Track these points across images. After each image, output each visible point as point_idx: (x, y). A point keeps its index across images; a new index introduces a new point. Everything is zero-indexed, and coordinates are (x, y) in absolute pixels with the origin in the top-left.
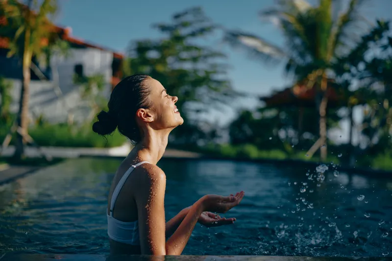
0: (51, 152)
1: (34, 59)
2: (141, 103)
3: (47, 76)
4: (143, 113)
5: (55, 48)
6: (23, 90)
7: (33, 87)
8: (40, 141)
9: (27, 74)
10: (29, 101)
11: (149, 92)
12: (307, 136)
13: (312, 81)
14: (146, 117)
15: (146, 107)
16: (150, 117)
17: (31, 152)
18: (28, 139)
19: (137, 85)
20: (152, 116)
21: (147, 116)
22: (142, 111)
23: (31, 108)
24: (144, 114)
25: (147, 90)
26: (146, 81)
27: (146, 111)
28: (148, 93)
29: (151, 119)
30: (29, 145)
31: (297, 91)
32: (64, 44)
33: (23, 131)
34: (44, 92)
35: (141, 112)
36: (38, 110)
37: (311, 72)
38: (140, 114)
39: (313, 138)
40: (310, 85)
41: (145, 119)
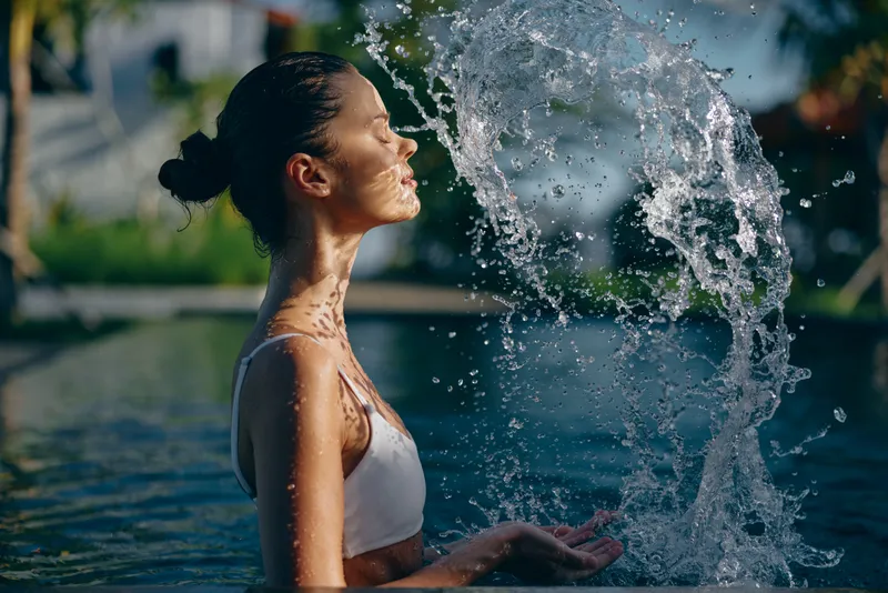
0: (94, 303)
1: (40, 33)
3: (78, 80)
4: (303, 169)
6: (11, 126)
8: (63, 272)
9: (21, 78)
10: (30, 155)
11: (337, 108)
12: (841, 242)
13: (855, 79)
14: (310, 181)
17: (37, 305)
18: (27, 264)
22: (305, 162)
24: (306, 172)
29: (325, 191)
30: (31, 281)
31: (810, 109)
33: (16, 243)
34: (69, 128)
35: (298, 165)
36: (55, 181)
37: (851, 52)
38: (296, 170)
39: (857, 249)
40: (849, 88)
41: (307, 185)
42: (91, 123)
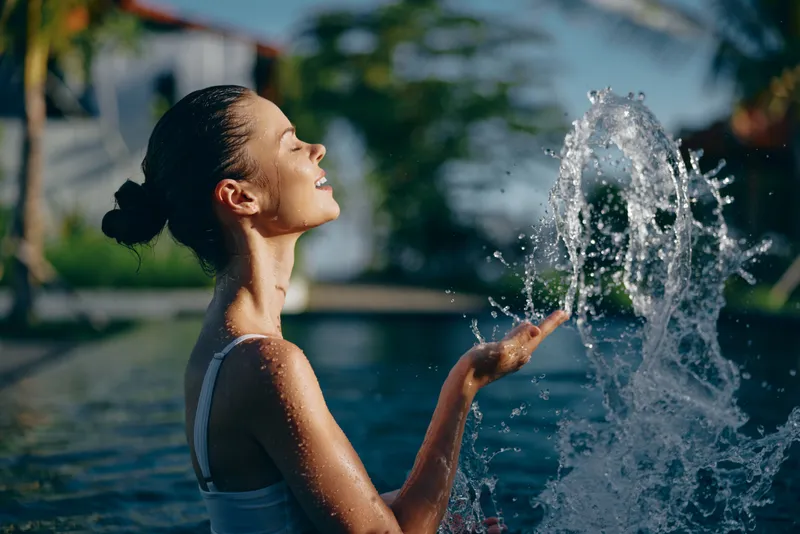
0: (102, 305)
1: (53, 65)
2: (228, 165)
3: (87, 107)
4: (231, 192)
5: (104, 36)
6: (27, 148)
7: (54, 138)
8: (74, 278)
9: (36, 106)
10: (45, 174)
11: (248, 133)
14: (239, 202)
15: (239, 176)
16: (251, 200)
17: (51, 307)
18: (40, 268)
19: (218, 114)
20: (255, 198)
21: (243, 198)
22: (231, 186)
23: (50, 193)
24: (235, 194)
25: (243, 129)
26: (241, 104)
27: (240, 186)
28: (243, 139)
29: (254, 208)
30: (48, 287)
31: (743, 125)
32: (128, 23)
33: (32, 253)
34: (77, 150)
35: (227, 189)
36: (67, 197)
38: (225, 195)
41: (237, 206)
42: (97, 146)
